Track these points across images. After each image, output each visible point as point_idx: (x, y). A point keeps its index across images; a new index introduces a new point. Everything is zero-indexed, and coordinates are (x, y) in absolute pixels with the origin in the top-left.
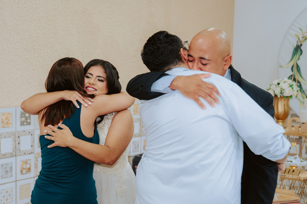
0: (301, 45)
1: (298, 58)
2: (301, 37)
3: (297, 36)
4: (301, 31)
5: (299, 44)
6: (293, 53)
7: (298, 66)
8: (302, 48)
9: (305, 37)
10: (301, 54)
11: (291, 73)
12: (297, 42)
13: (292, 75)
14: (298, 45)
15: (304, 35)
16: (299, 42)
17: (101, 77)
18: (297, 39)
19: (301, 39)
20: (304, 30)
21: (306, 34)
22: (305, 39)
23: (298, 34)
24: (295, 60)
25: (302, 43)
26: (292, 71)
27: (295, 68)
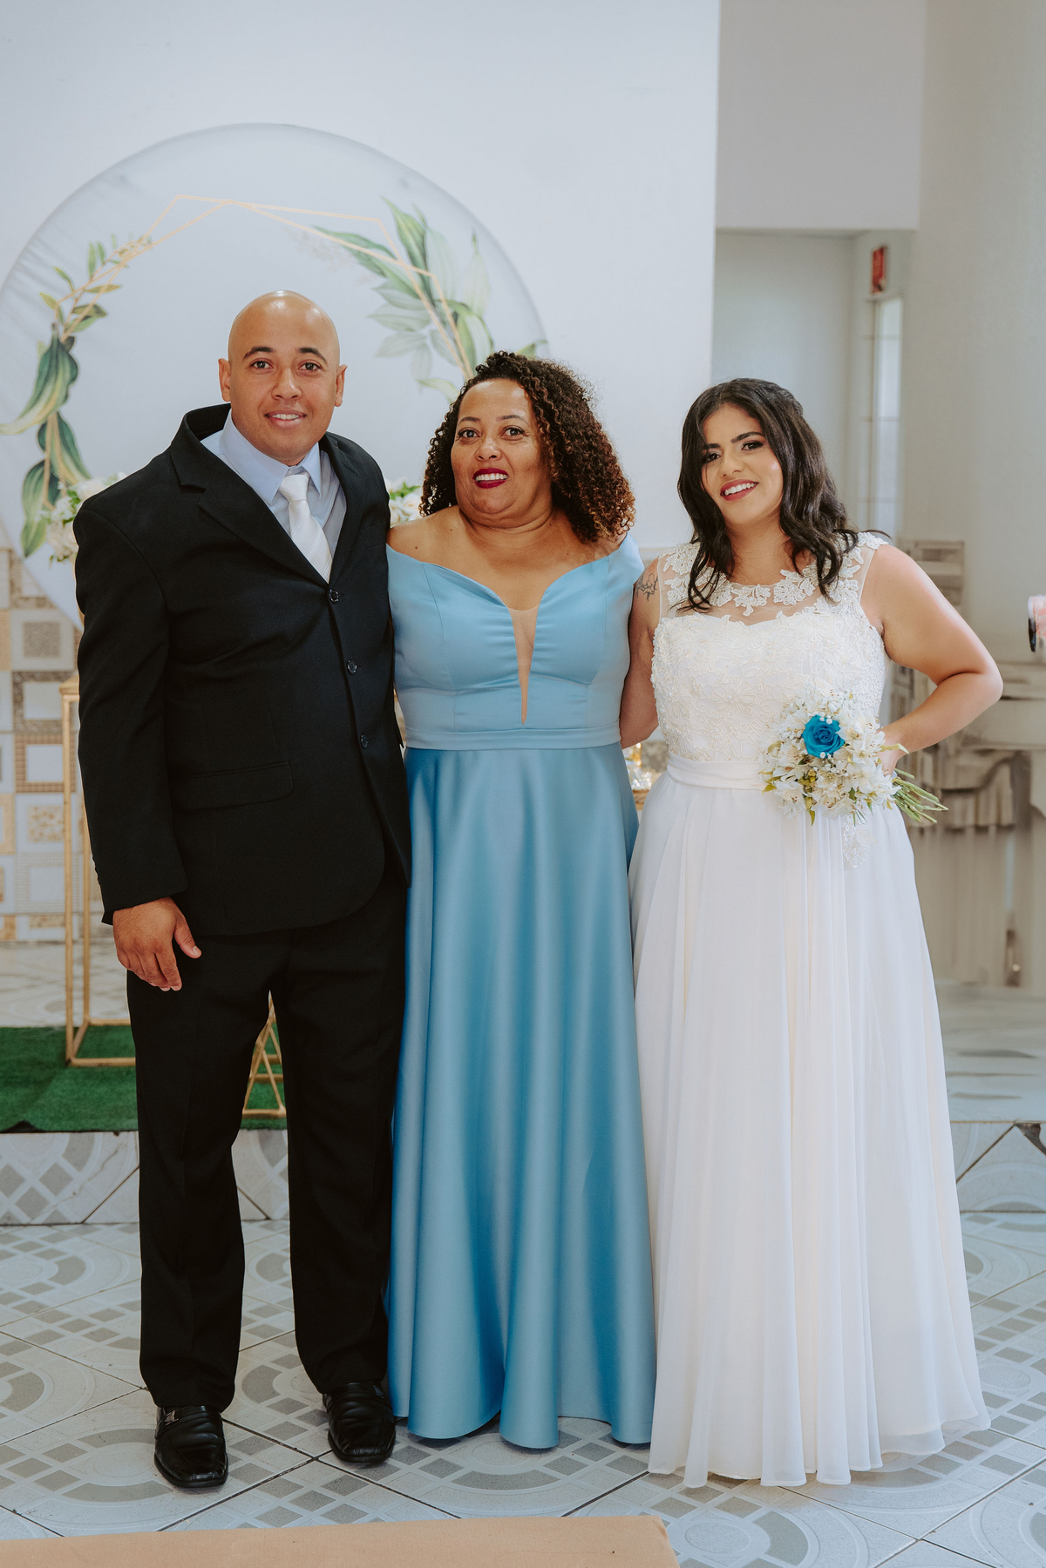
0: (71, 340)
1: (64, 394)
2: (67, 307)
3: (52, 303)
4: (64, 284)
5: (63, 338)
6: (40, 373)
7: (62, 424)
8: (75, 352)
9: (84, 307)
10: (73, 379)
11: (37, 456)
12: (54, 326)
13: (42, 464)
14: (58, 340)
15: (81, 303)
16: (61, 329)
18: (53, 318)
19: (70, 318)
20: (80, 280)
21: (88, 299)
22: (86, 318)
23: (57, 297)
24: (49, 400)
25: (72, 335)
26: (43, 447)
27: (52, 435)
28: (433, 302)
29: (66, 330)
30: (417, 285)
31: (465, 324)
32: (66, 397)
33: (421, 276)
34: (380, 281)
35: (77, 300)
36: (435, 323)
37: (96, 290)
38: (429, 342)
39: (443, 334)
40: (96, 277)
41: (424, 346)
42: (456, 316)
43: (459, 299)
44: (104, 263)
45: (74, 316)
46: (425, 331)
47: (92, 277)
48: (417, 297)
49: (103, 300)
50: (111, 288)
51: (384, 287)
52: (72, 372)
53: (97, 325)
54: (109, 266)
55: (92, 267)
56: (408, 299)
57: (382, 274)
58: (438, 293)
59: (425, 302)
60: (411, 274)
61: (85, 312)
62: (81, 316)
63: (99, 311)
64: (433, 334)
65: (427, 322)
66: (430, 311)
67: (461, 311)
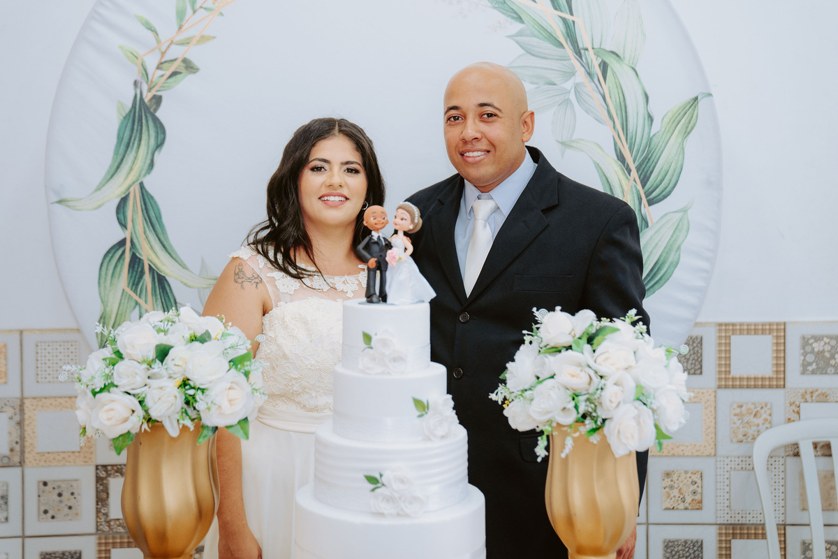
0: (158, 100)
1: (148, 161)
2: (151, 62)
3: (134, 57)
4: (150, 34)
5: (147, 97)
6: (120, 139)
7: (146, 198)
8: (162, 114)
9: (171, 61)
10: (159, 145)
11: (118, 234)
12: (136, 83)
13: (122, 243)
14: (141, 100)
15: (168, 57)
16: (145, 87)
17: (352, 163)
18: (136, 74)
19: (155, 74)
20: (167, 31)
21: (176, 52)
22: (174, 74)
23: (140, 51)
24: (131, 169)
25: (159, 93)
26: (123, 225)
27: (134, 211)
28: (578, 53)
29: (150, 90)
30: (559, 31)
31: (614, 73)
32: (152, 165)
33: (564, 20)
34: (517, 27)
35: (163, 54)
36: (581, 76)
37: (186, 42)
38: (572, 97)
39: (589, 87)
40: (184, 28)
41: (568, 101)
42: (604, 67)
43: (608, 46)
44: (194, 12)
45: (160, 72)
46: (569, 85)
47: (180, 28)
48: (561, 45)
49: (193, 54)
50: (204, 39)
51: (520, 34)
52: (157, 137)
53: (187, 82)
54: (201, 13)
55: (181, 15)
56: (548, 48)
57: (520, 19)
58: (584, 40)
59: (569, 50)
60: (552, 20)
61: (173, 68)
62: (168, 73)
63: (189, 66)
64: (577, 88)
65: (573, 74)
66: (575, 61)
67: (611, 60)
